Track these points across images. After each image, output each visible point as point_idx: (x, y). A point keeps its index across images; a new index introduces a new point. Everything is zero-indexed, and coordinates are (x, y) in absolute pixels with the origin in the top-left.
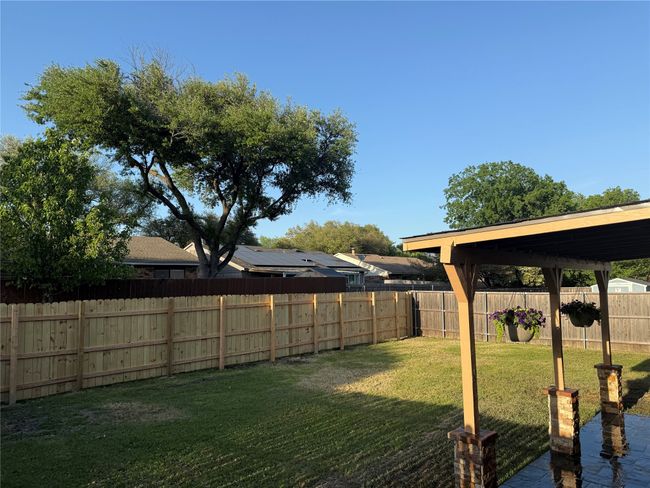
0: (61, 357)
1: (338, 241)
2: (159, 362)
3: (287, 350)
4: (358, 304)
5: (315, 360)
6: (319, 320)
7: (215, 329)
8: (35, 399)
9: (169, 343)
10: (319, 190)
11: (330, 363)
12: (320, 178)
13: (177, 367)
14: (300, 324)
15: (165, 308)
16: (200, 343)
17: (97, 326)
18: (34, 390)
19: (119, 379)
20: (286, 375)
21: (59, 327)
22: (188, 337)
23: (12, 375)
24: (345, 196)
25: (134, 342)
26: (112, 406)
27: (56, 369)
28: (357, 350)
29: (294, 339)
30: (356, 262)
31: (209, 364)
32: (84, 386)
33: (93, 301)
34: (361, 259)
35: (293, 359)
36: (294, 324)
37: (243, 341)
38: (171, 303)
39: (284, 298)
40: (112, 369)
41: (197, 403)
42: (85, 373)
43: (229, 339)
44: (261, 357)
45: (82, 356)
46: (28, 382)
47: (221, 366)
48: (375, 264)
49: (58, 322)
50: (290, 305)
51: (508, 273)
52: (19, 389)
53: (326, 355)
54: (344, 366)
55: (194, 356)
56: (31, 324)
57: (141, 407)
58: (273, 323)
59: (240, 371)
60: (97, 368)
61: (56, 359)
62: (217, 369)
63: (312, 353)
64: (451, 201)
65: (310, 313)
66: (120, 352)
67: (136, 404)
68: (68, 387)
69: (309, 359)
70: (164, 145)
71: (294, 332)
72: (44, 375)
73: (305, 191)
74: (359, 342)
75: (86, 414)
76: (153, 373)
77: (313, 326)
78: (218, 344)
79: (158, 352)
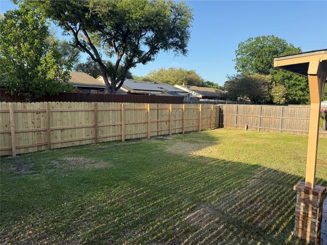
0: (38, 132)
1: (176, 78)
2: (91, 136)
3: (156, 133)
4: (192, 110)
5: (171, 138)
6: (173, 118)
7: (119, 120)
8: (26, 154)
9: (95, 127)
10: (170, 48)
11: (180, 140)
12: (171, 40)
13: (100, 139)
14: (163, 120)
15: (93, 108)
16: (112, 127)
17: (56, 116)
18: (25, 149)
19: (70, 145)
20: (159, 146)
21: (36, 116)
22: (105, 124)
23: (13, 141)
24: (184, 52)
25: (77, 125)
26: (68, 159)
27: (36, 139)
28: (191, 134)
29: (159, 127)
30: (185, 90)
31: (116, 139)
32: (52, 148)
33: (54, 103)
34: (188, 88)
35: (159, 137)
36: (160, 120)
37: (134, 127)
38: (96, 105)
39: (155, 106)
40: (66, 139)
41: (115, 159)
42: (52, 141)
43: (127, 126)
44: (143, 136)
45: (50, 132)
46: (22, 145)
47: (123, 139)
48: (195, 91)
49: (35, 113)
50: (158, 110)
51: (267, 96)
52: (17, 148)
53: (175, 136)
54: (188, 142)
55: (109, 134)
56: (20, 114)
57: (84, 160)
58: (149, 119)
59: (133, 143)
60: (58, 139)
61: (36, 133)
62: (121, 141)
63: (168, 135)
64: (239, 57)
65: (168, 114)
66: (70, 131)
67: (81, 158)
68: (43, 148)
69: (168, 138)
70: (86, 17)
71: (159, 124)
72: (30, 141)
73: (162, 48)
74: (192, 130)
75: (55, 163)
76: (88, 142)
77: (169, 121)
78: (121, 128)
79: (90, 130)
